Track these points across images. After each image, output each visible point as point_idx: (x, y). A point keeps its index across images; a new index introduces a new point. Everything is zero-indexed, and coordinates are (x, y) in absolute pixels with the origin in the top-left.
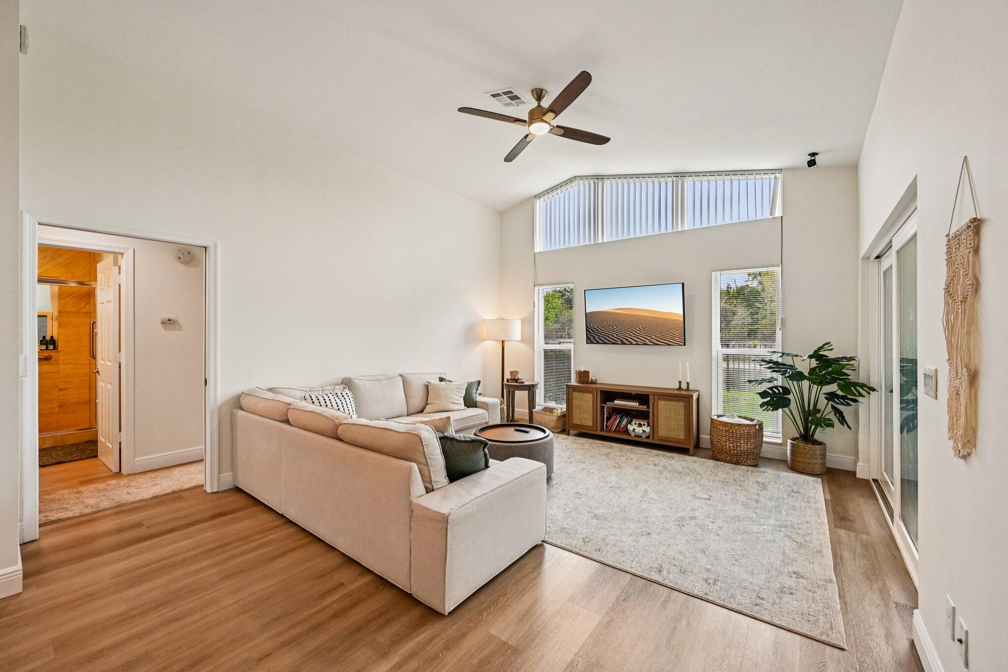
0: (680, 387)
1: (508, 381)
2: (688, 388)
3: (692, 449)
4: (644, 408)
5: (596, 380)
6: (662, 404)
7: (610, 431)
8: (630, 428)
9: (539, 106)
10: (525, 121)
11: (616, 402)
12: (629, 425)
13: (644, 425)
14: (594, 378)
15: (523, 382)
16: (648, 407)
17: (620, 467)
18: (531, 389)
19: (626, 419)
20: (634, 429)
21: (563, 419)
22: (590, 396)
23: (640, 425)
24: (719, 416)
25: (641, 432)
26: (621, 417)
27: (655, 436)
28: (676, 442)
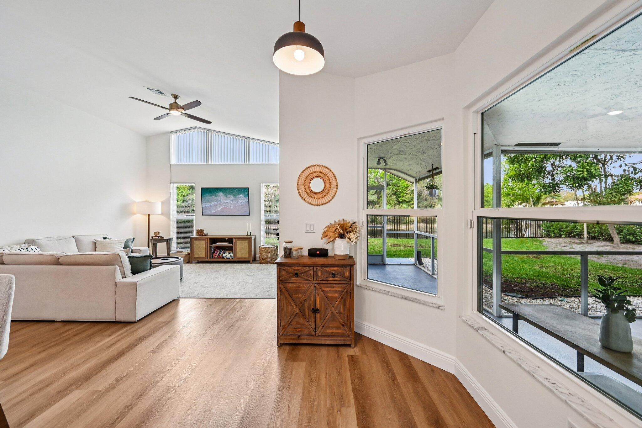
0: (247, 234)
1: (152, 238)
2: (251, 234)
3: (251, 261)
4: (231, 245)
5: (207, 234)
6: (239, 242)
7: (214, 258)
8: (224, 255)
9: (175, 102)
10: (168, 109)
11: (217, 244)
12: (224, 254)
13: (231, 253)
14: (206, 233)
15: (163, 238)
16: (233, 245)
17: (217, 271)
18: (168, 241)
19: (222, 251)
20: (226, 256)
21: (188, 256)
22: (204, 241)
23: (229, 253)
24: (263, 245)
25: (229, 256)
26: (220, 251)
27: (236, 257)
28: (245, 259)
